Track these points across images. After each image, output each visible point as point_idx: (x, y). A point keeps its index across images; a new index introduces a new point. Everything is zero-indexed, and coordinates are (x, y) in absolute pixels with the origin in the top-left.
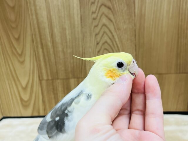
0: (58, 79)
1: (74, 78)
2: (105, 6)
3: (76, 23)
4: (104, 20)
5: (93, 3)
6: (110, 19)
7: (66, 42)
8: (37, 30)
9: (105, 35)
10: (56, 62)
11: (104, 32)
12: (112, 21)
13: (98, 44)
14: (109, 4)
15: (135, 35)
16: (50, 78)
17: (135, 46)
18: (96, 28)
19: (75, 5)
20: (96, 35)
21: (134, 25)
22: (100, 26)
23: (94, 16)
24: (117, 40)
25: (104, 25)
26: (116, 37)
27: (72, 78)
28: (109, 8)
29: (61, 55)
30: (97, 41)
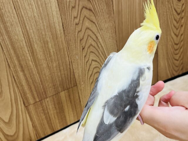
0: (47, 98)
1: (64, 90)
2: (86, 8)
3: (59, 32)
4: (87, 24)
5: (73, 7)
6: (92, 21)
7: (50, 56)
8: (12, 52)
9: (89, 38)
10: (41, 81)
11: (88, 36)
12: (94, 23)
13: (83, 49)
14: (90, 6)
15: (116, 32)
16: (38, 100)
17: (117, 41)
18: (80, 33)
19: (54, 13)
20: (81, 40)
21: (114, 23)
22: (83, 31)
23: (77, 21)
24: (101, 40)
25: (88, 28)
26: (99, 38)
27: (62, 91)
28: (90, 10)
29: (47, 72)
30: (82, 47)
